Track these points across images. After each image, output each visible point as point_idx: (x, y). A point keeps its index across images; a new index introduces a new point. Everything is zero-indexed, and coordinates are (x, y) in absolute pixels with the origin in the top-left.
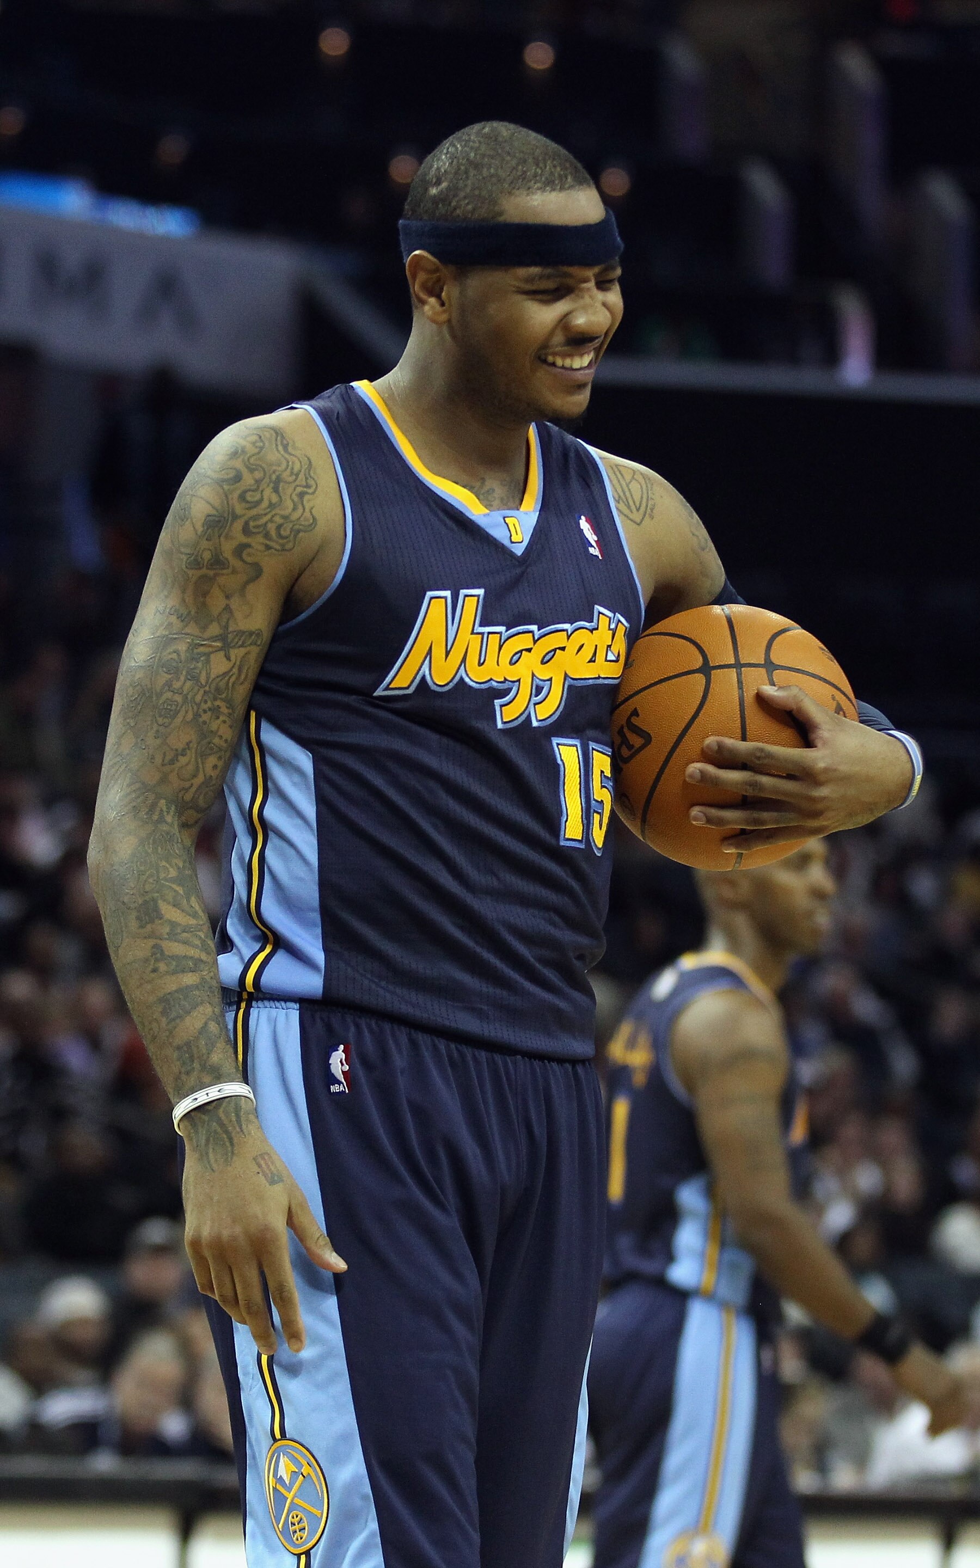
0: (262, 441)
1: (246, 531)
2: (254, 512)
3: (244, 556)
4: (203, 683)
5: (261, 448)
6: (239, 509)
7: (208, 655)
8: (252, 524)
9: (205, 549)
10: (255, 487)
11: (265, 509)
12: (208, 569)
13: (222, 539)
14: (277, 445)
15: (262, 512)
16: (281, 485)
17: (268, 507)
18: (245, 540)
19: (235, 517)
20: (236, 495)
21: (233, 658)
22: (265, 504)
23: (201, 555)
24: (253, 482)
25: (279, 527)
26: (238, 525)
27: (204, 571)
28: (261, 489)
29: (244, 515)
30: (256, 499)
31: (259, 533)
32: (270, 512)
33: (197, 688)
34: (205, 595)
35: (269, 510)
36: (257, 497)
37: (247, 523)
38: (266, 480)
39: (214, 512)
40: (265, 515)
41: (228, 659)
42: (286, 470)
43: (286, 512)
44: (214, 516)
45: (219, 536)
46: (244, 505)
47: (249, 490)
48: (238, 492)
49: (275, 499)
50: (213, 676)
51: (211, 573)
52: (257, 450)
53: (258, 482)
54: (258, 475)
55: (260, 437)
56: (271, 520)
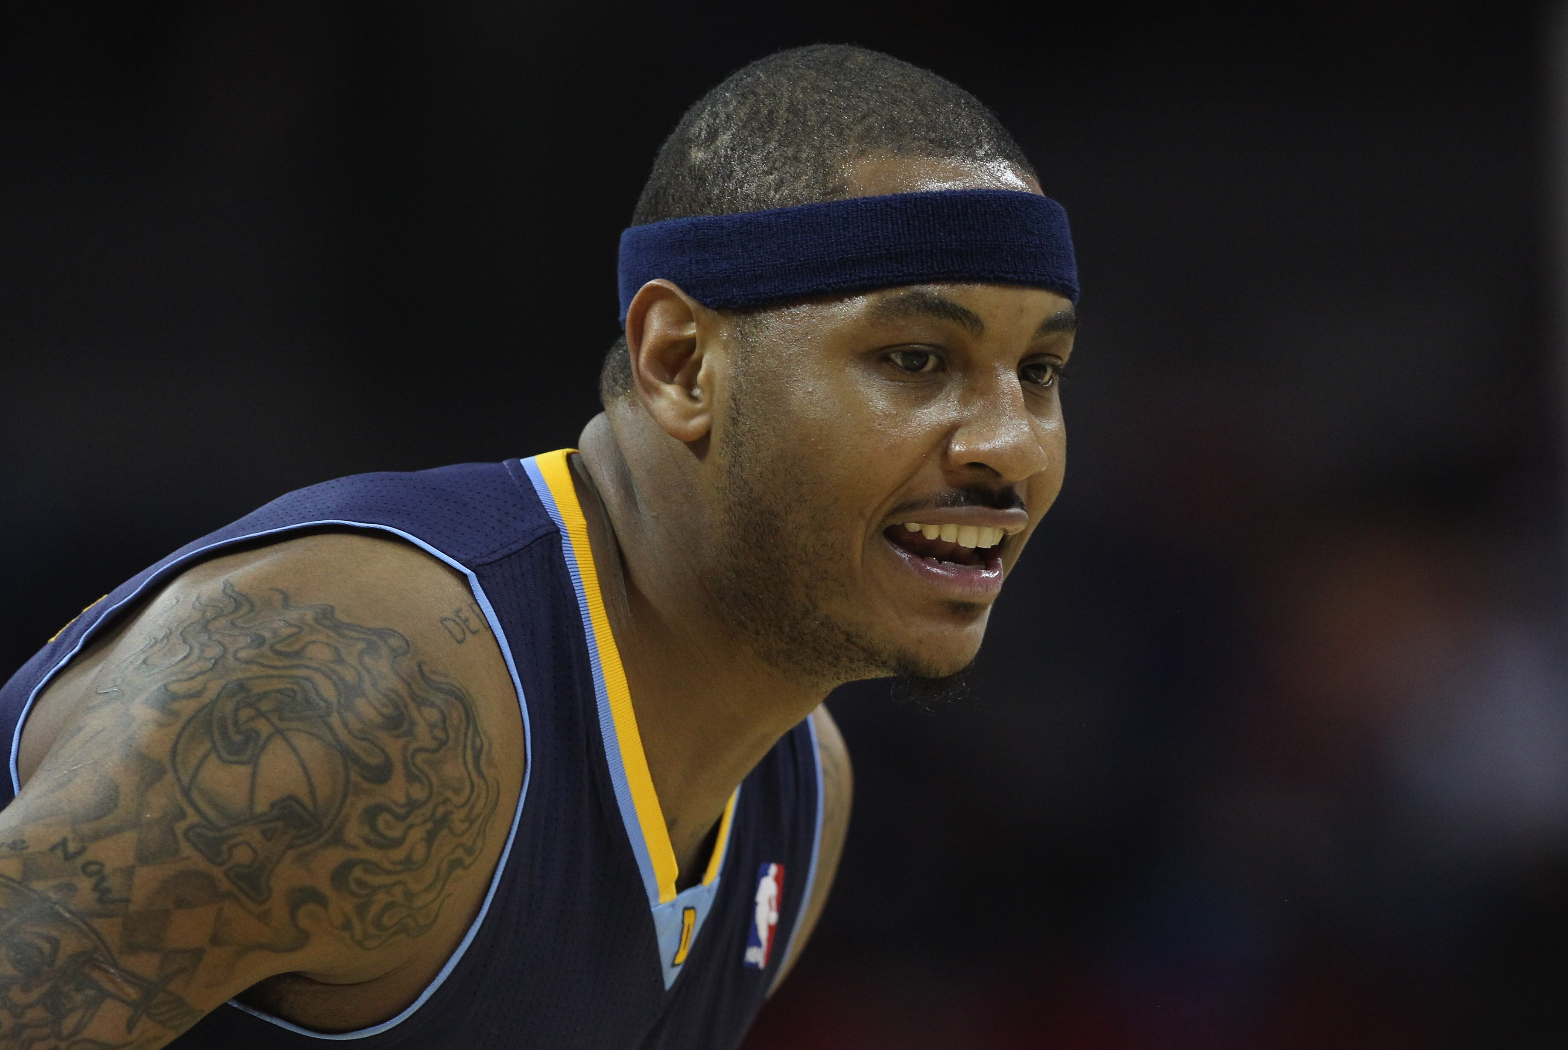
0: (445, 729)
1: (340, 875)
2: (372, 855)
3: (302, 912)
4: (65, 1033)
5: (443, 743)
6: (354, 831)
7: (104, 995)
8: (357, 872)
9: (247, 844)
10: (402, 811)
11: (394, 863)
12: (226, 874)
13: (291, 854)
14: (465, 747)
15: (387, 866)
16: (445, 832)
17: (400, 863)
18: (324, 886)
19: (338, 839)
20: (362, 804)
21: (136, 1033)
22: (398, 854)
23: (235, 846)
24: (402, 800)
25: (388, 907)
26: (333, 857)
27: (217, 872)
28: (410, 820)
29: (354, 848)
30: (391, 834)
31: (354, 895)
32: (398, 873)
33: (46, 1031)
34: (181, 903)
35: (399, 868)
36: (395, 833)
37: (346, 867)
38: (426, 811)
39: (307, 800)
40: (389, 873)
41: (130, 1027)
42: (463, 806)
43: (414, 887)
44: (305, 808)
45: (290, 847)
46: (366, 831)
47: (388, 810)
48: (372, 801)
49: (420, 852)
50: (86, 1034)
51: (225, 885)
52: (431, 744)
53: (412, 805)
54: (418, 792)
55: (444, 721)
56: (388, 888)
